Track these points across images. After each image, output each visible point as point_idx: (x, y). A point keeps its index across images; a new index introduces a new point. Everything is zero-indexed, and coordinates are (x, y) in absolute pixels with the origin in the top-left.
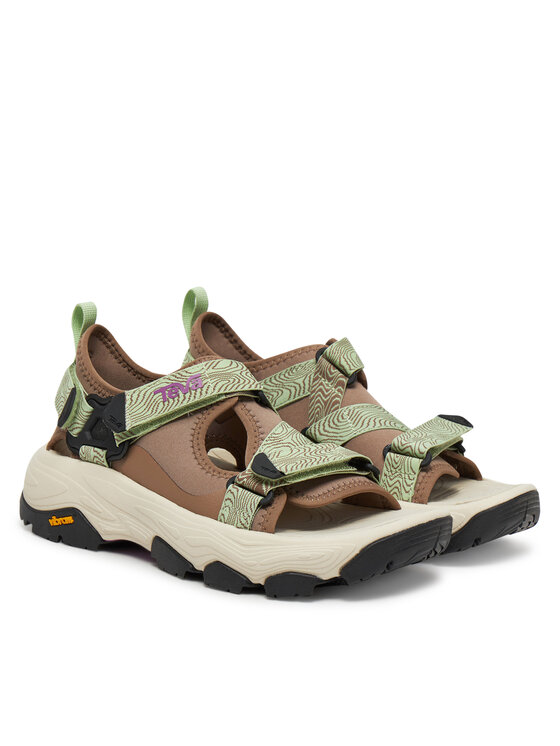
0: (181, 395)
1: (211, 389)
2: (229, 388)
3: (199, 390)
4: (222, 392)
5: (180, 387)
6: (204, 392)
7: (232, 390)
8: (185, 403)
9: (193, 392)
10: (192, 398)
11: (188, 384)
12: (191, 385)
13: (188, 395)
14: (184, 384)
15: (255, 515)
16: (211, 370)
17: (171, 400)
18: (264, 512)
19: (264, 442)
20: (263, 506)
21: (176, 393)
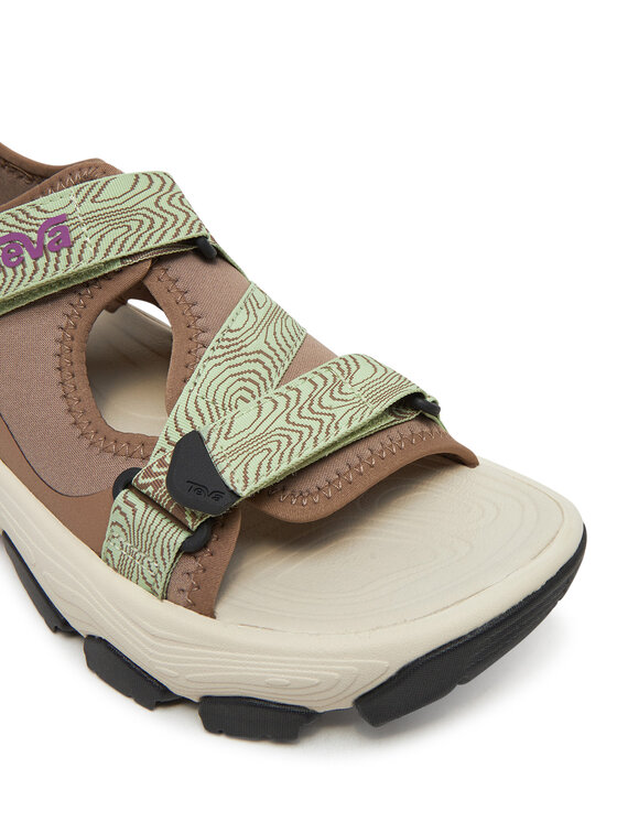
0: (29, 260)
1: (89, 251)
2: (128, 245)
3: (64, 252)
4: (112, 256)
5: (27, 241)
6: (74, 257)
7: (136, 249)
8: (38, 281)
9: (53, 256)
10: (51, 269)
11: (41, 238)
12: (47, 240)
13: (42, 262)
14: (34, 236)
15: (172, 571)
16: (88, 206)
17: (9, 271)
18: (191, 564)
19: (208, 353)
20: (186, 551)
21: (19, 254)
